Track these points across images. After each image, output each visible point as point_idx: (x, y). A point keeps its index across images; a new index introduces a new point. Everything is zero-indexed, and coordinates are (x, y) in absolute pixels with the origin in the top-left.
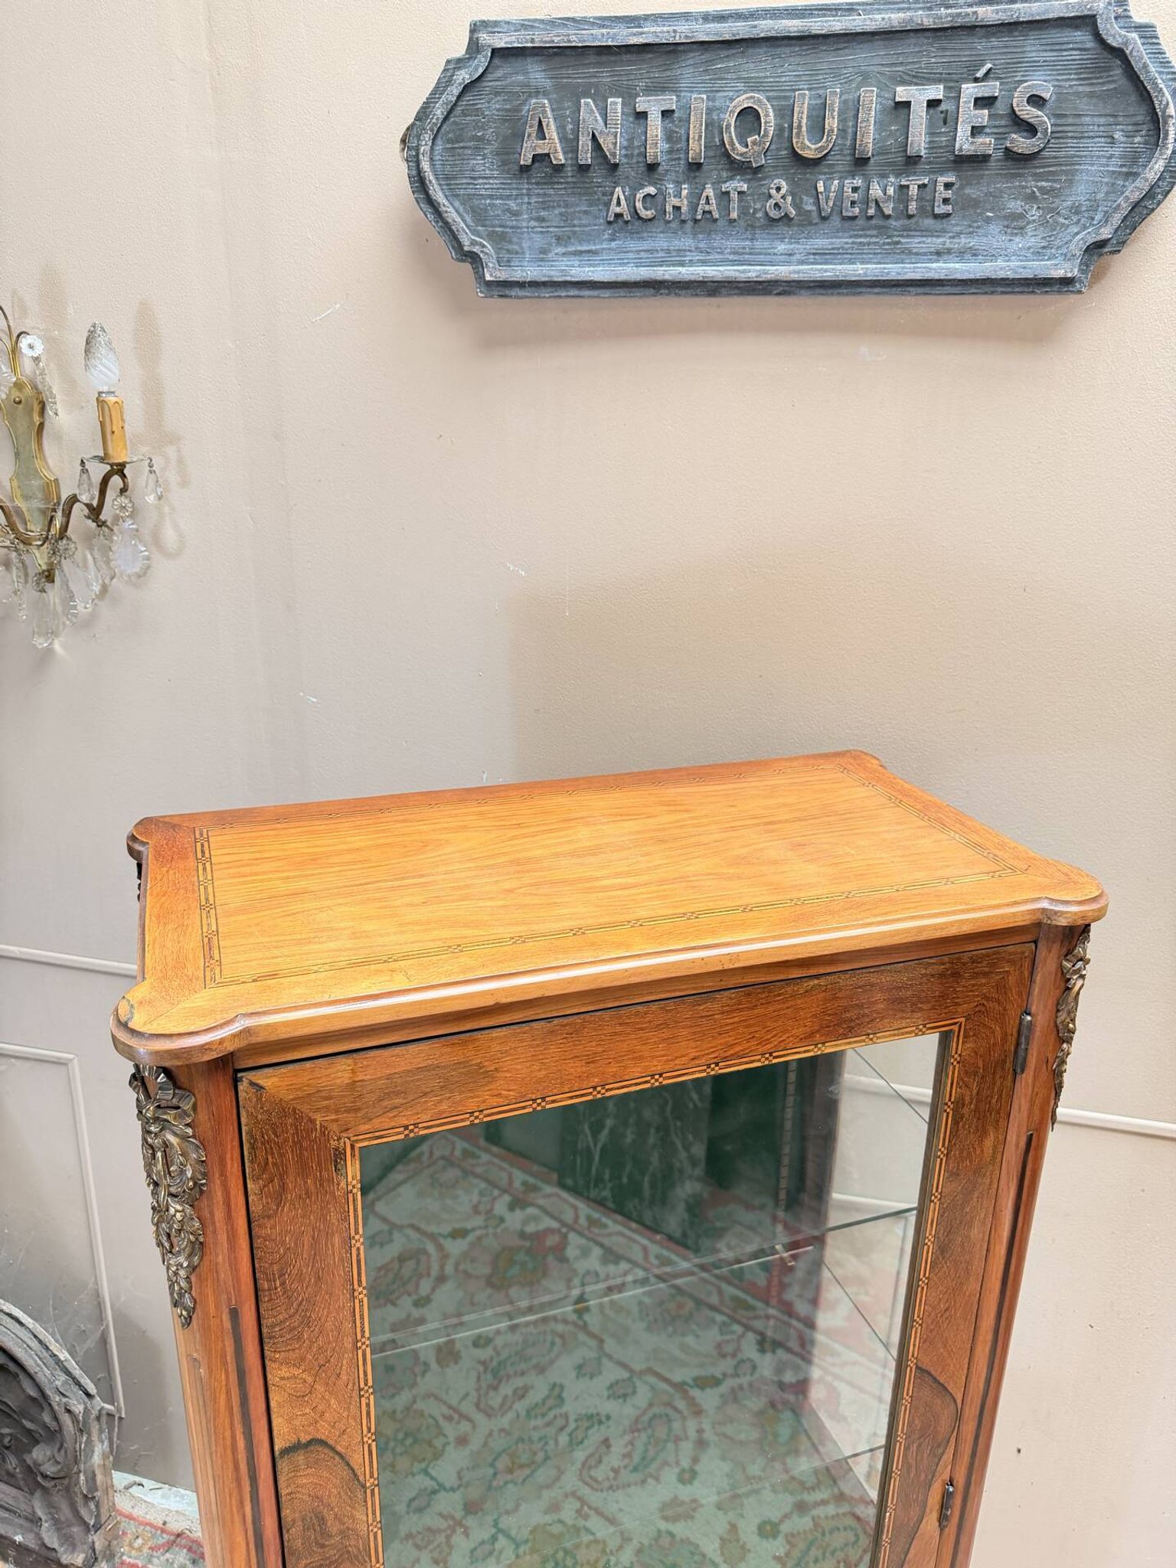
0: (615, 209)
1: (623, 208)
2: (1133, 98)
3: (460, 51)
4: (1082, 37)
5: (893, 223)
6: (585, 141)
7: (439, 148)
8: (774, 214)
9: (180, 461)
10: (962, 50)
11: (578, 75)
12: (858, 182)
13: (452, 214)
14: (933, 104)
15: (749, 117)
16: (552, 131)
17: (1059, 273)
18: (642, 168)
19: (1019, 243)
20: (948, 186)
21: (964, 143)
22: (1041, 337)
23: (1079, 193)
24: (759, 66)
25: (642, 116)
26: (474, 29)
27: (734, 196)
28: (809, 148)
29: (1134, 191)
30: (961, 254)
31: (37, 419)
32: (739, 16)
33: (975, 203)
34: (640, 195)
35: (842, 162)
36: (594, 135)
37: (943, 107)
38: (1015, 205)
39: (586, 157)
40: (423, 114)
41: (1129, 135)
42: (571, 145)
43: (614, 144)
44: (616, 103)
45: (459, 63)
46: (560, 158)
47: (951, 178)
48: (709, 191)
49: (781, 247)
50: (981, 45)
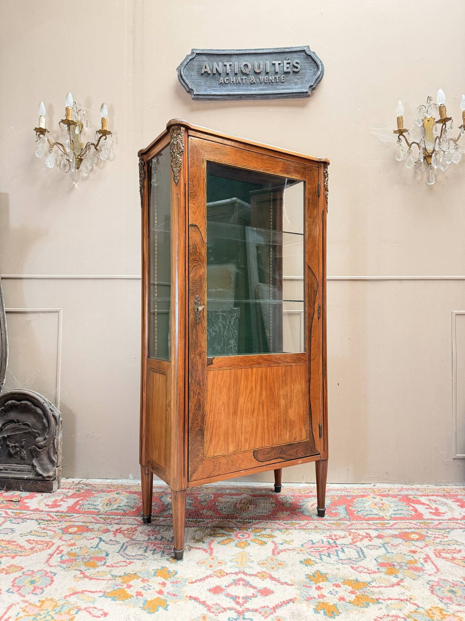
0: (220, 81)
1: (222, 81)
2: (313, 63)
3: (190, 54)
4: (303, 54)
5: (274, 84)
6: (214, 69)
7: (185, 70)
8: (252, 82)
9: (116, 138)
10: (284, 56)
11: (212, 58)
12: (267, 77)
13: (187, 82)
14: (279, 64)
15: (246, 65)
16: (208, 67)
17: (305, 91)
18: (226, 74)
19: (297, 87)
20: (283, 77)
21: (286, 70)
22: (303, 106)
23: (307, 78)
24: (247, 58)
25: (225, 65)
26: (192, 50)
27: (244, 79)
28: (258, 71)
29: (316, 77)
30: (287, 89)
31: (81, 129)
32: (243, 50)
33: (289, 80)
34: (225, 79)
35: (264, 73)
36: (216, 69)
37: (281, 65)
38: (296, 80)
39: (215, 72)
40: (181, 64)
41: (313, 69)
42: (212, 70)
43: (220, 70)
44: (220, 64)
45: (189, 55)
46: (209, 72)
47: (284, 76)
48: (239, 78)
49: (253, 89)
50: (286, 55)
